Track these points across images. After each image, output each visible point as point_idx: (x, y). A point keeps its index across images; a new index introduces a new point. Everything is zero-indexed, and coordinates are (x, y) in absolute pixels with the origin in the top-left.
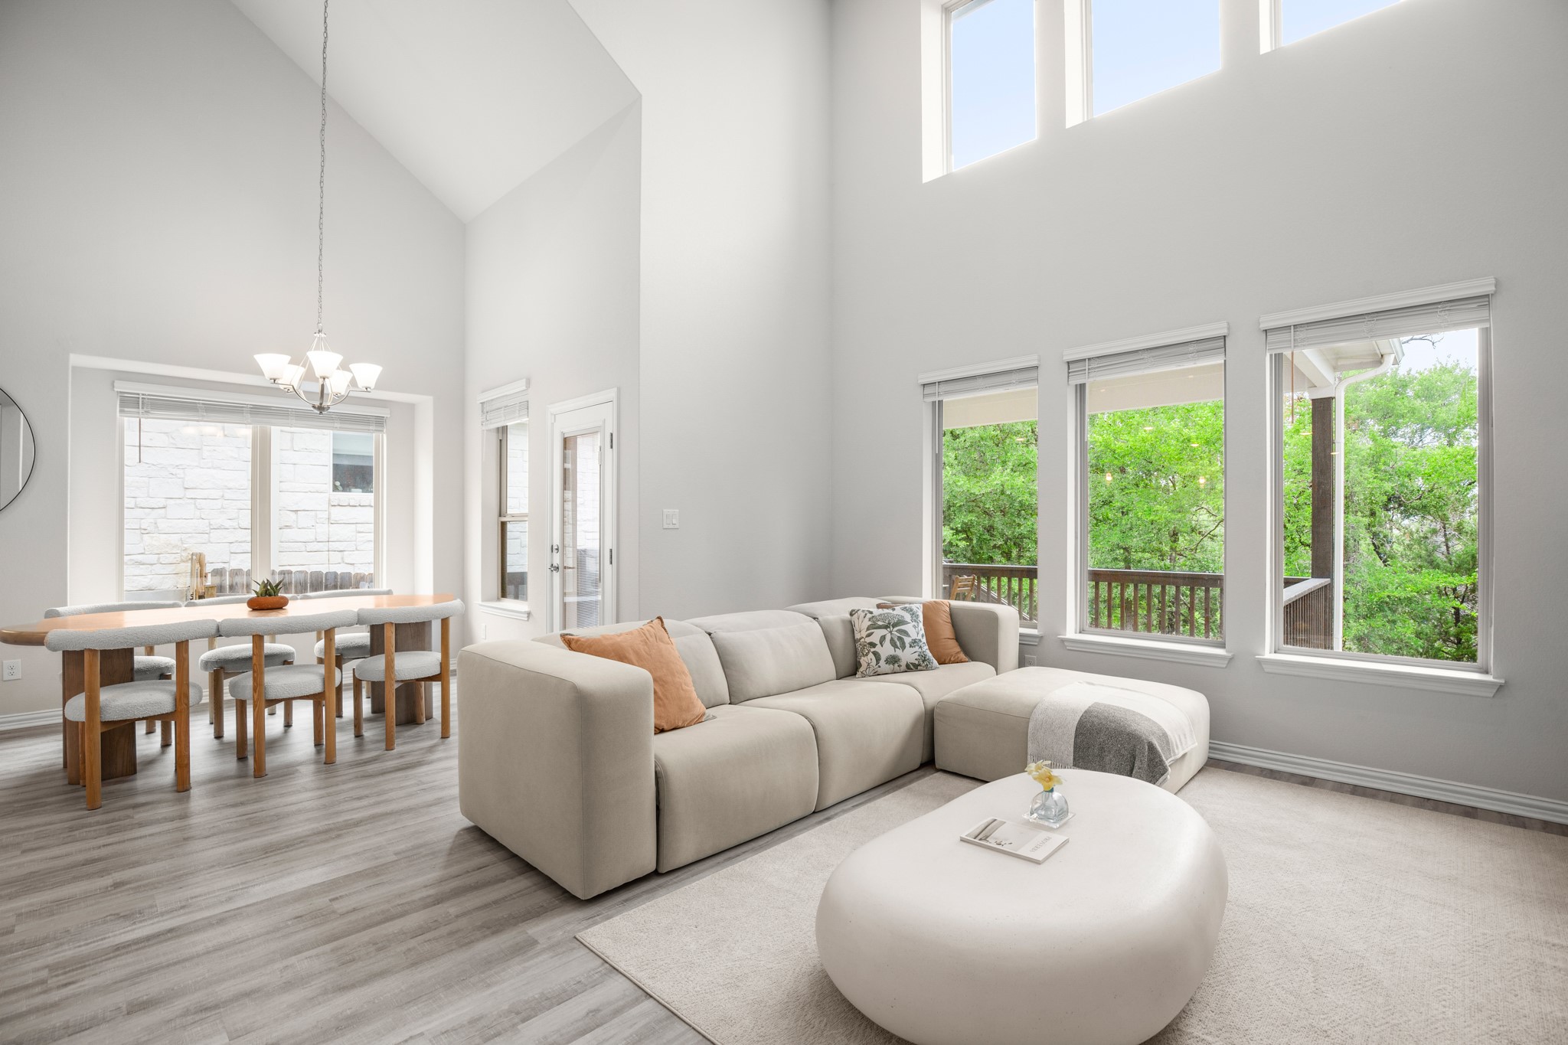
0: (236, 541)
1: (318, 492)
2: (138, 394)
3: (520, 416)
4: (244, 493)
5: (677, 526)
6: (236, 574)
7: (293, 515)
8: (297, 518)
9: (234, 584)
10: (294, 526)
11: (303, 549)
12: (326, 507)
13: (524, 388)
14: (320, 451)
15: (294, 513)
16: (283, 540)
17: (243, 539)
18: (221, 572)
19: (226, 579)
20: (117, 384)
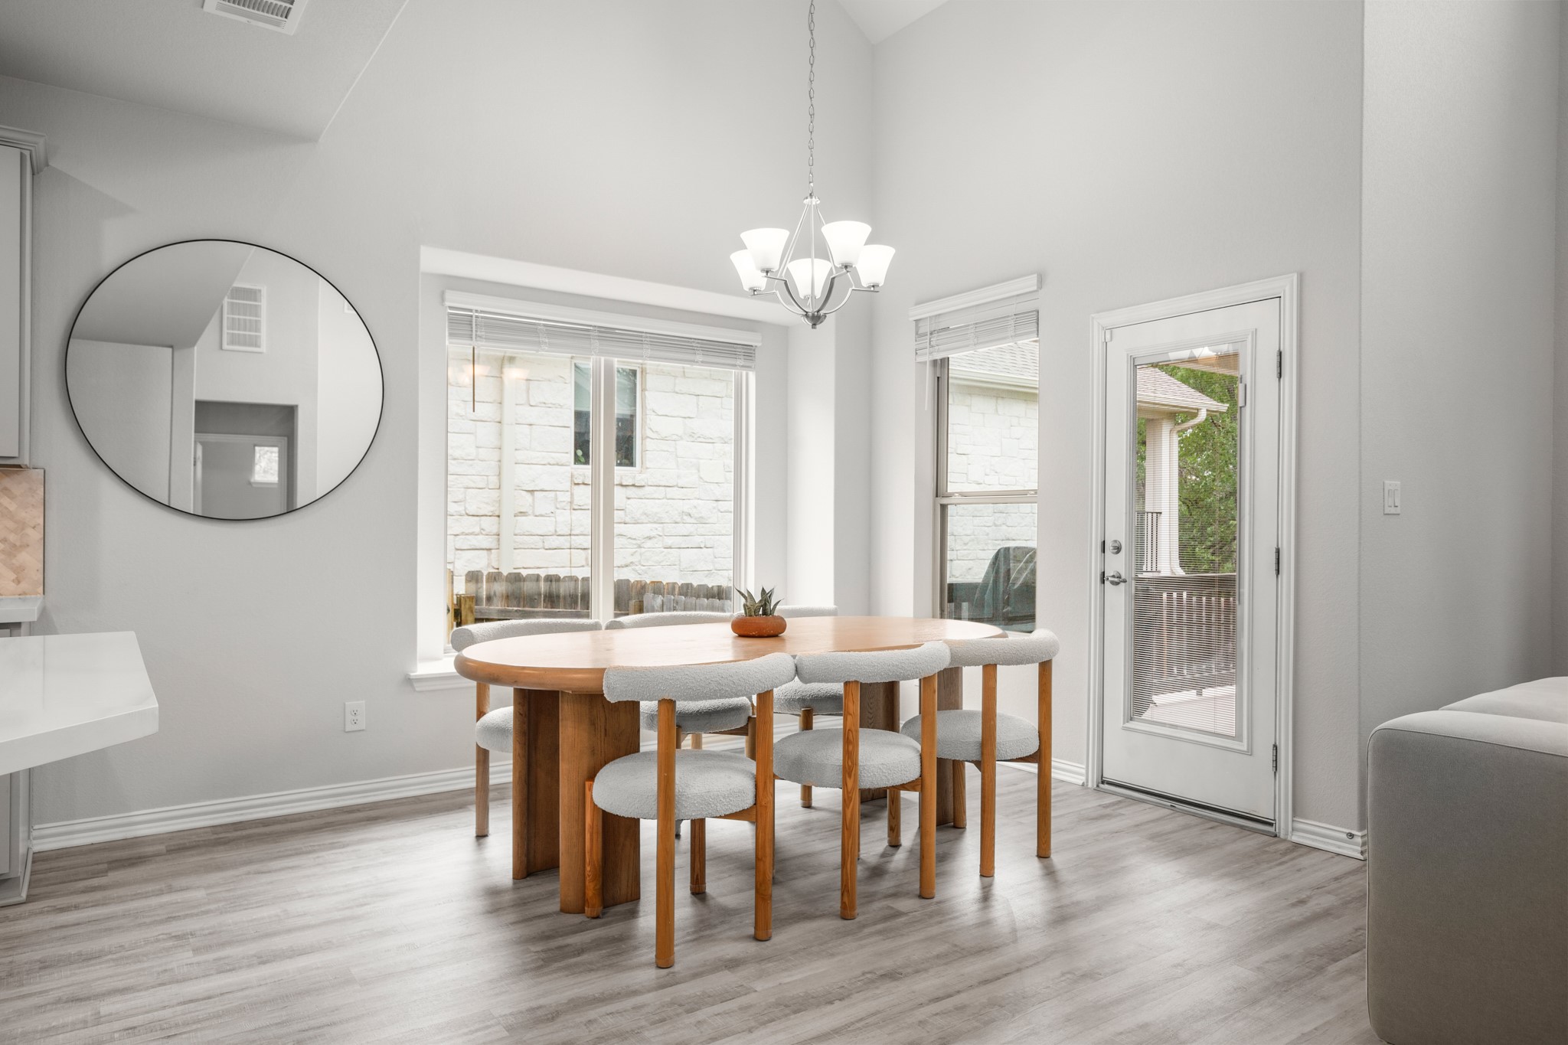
0: (463, 533)
1: (558, 464)
2: (471, 310)
3: (1016, 336)
4: (471, 465)
5: (1398, 511)
6: (495, 579)
7: (528, 496)
8: (533, 500)
9: (492, 593)
10: (530, 512)
11: (540, 545)
12: (567, 485)
13: (1035, 288)
14: (561, 407)
15: (529, 494)
16: (516, 532)
17: (470, 531)
18: (477, 576)
19: (482, 587)
20: (449, 295)
